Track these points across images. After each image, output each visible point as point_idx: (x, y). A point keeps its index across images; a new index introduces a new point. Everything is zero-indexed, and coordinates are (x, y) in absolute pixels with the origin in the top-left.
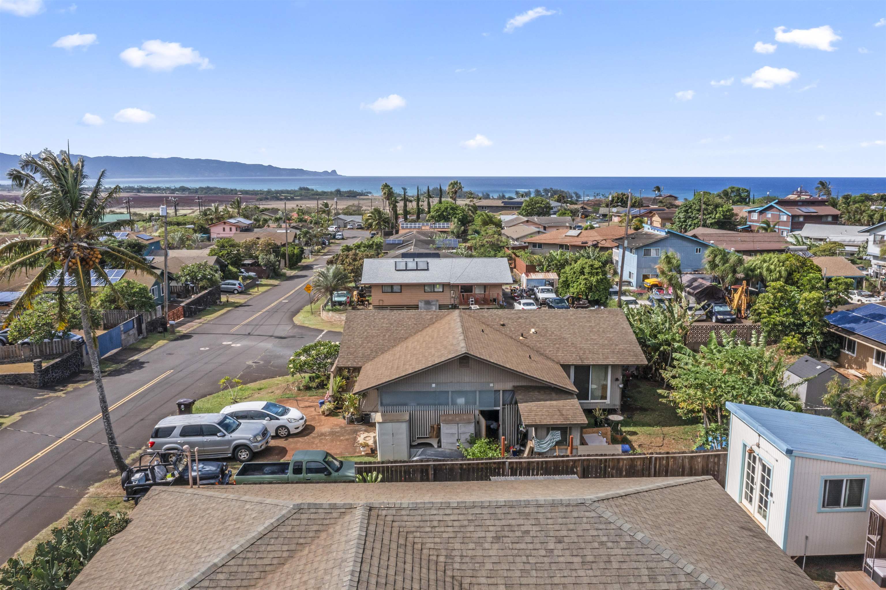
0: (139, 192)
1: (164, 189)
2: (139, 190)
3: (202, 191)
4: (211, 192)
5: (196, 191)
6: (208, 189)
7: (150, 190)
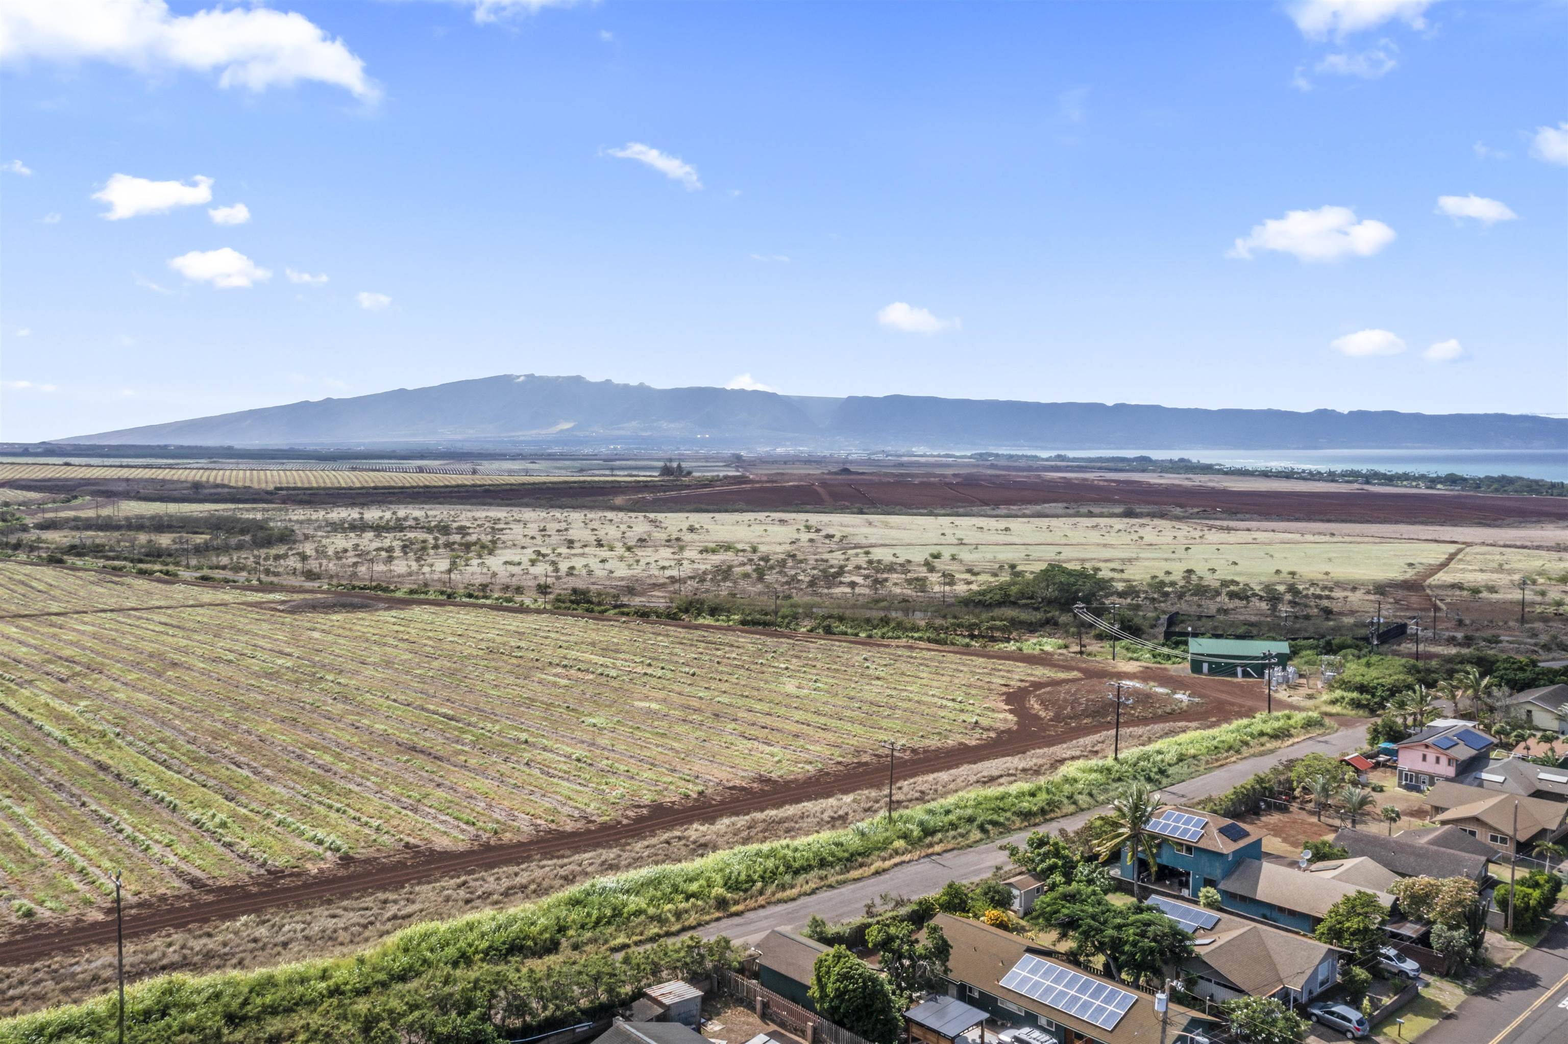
0: (1368, 483)
1: (1415, 479)
2: (1369, 478)
3: (1489, 486)
4: (1510, 488)
5: (1478, 484)
6: (1504, 482)
7: (1389, 479)
